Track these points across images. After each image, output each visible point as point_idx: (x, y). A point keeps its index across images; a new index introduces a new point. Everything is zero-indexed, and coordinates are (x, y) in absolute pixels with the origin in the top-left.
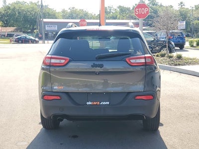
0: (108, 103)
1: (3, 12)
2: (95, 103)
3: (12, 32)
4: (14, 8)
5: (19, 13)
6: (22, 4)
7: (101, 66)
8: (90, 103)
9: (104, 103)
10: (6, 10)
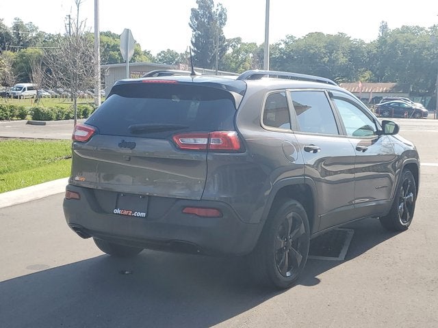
0: (143, 214)
1: (375, 52)
2: (126, 213)
3: (386, 92)
4: (396, 41)
5: (404, 52)
6: (413, 34)
7: (132, 146)
8: (117, 211)
9: (139, 214)
10: (380, 47)
